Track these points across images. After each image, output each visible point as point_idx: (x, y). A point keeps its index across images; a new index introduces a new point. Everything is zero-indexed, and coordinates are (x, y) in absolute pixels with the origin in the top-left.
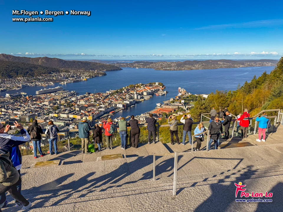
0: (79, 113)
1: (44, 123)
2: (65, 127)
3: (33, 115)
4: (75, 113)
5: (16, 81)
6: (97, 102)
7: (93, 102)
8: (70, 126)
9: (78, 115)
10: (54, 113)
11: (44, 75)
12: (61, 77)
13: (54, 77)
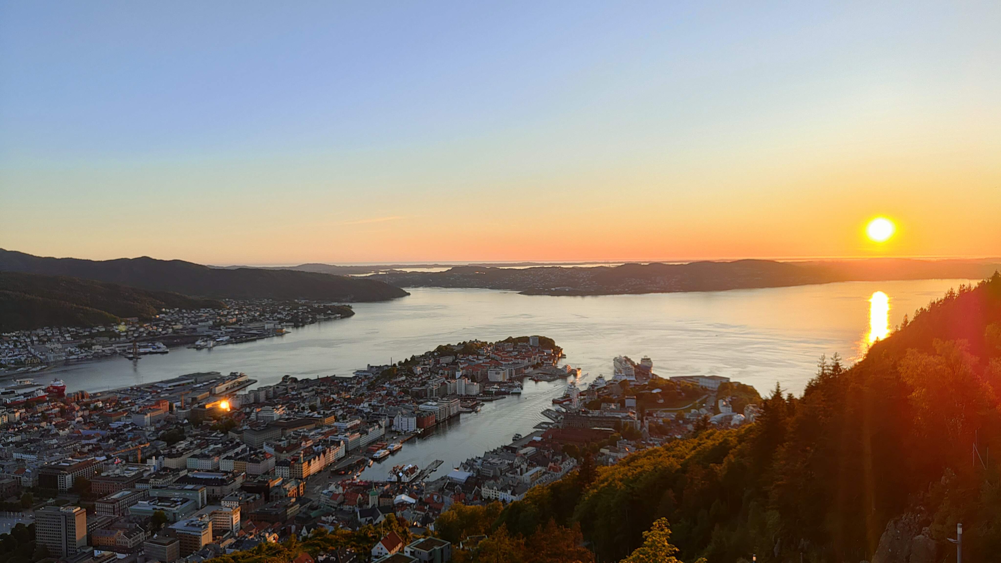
0: (256, 454)
1: (126, 493)
2: (202, 508)
4: (243, 455)
5: (32, 341)
6: (322, 412)
7: (306, 413)
8: (222, 502)
9: (252, 461)
10: (165, 455)
11: (135, 319)
12: (196, 323)
13: (170, 325)
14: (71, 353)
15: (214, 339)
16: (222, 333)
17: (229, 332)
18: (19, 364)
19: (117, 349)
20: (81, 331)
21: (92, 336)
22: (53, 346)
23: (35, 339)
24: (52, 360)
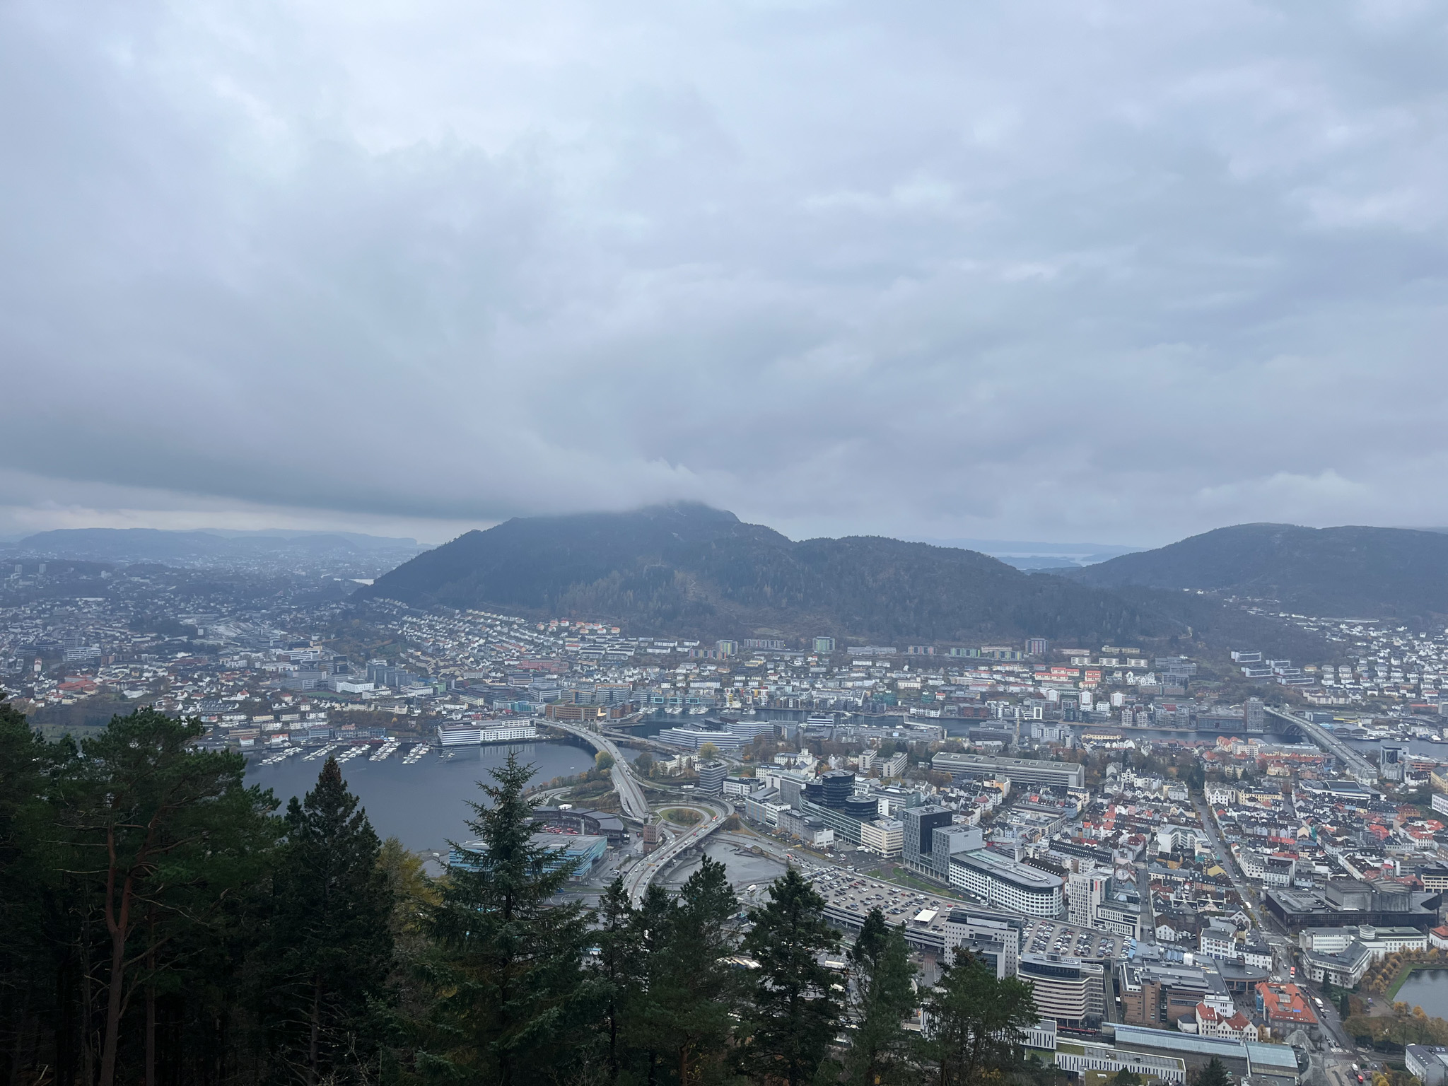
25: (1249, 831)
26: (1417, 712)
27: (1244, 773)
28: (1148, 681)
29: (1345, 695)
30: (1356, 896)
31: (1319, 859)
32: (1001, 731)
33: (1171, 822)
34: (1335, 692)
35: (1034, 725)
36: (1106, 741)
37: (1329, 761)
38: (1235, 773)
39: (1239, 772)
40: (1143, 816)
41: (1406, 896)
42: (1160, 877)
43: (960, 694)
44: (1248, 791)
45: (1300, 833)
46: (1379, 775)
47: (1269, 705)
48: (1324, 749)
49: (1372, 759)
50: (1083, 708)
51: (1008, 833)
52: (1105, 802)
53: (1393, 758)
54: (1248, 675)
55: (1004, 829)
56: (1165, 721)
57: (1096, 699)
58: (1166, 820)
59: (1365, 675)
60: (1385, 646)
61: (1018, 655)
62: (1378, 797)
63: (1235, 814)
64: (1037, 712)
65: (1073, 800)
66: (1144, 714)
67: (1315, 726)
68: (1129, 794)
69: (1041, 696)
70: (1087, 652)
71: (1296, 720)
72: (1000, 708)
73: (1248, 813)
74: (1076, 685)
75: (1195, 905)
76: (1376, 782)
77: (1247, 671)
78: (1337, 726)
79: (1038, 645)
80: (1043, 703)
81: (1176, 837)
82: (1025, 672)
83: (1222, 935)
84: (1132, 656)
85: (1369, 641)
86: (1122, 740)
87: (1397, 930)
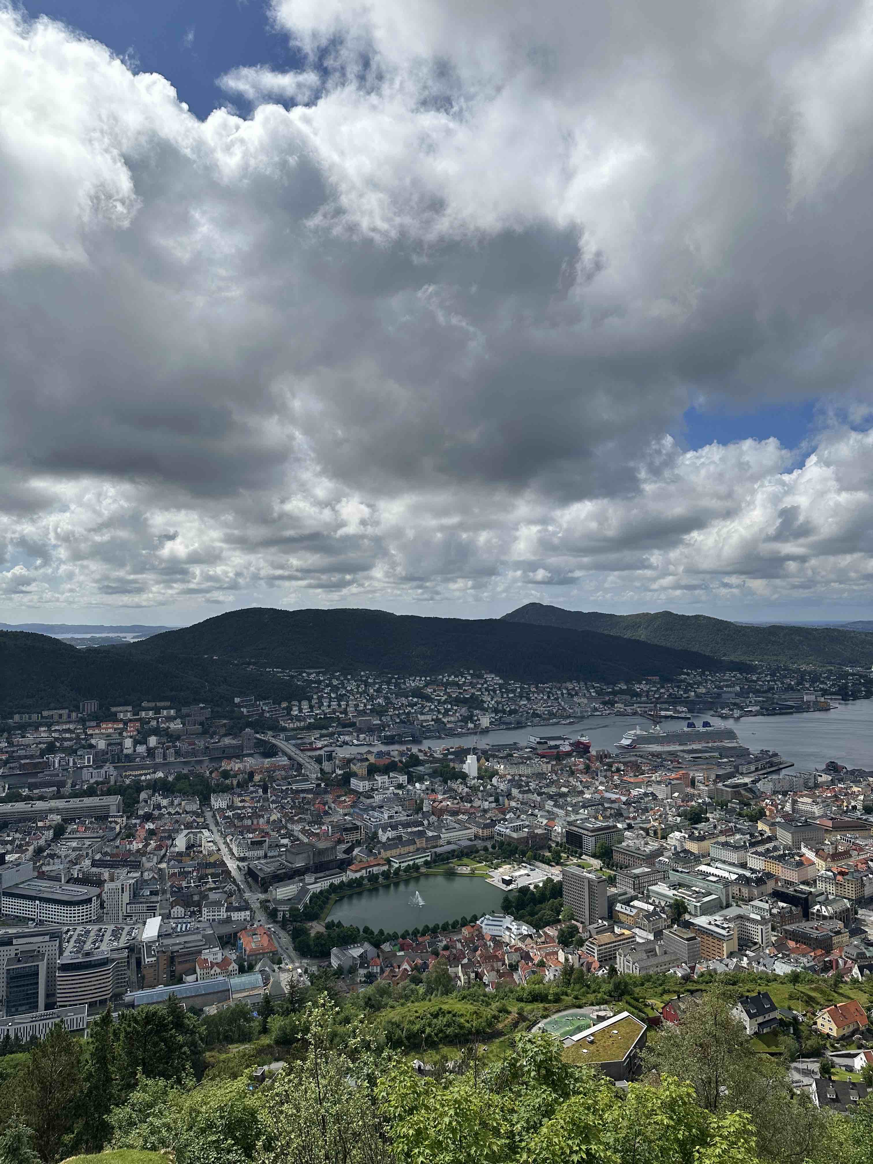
0: (792, 856)
1: (647, 870)
2: (726, 907)
3: (608, 828)
4: (775, 854)
5: (562, 694)
8: (750, 906)
9: (787, 863)
11: (656, 678)
12: (721, 688)
13: (692, 687)
14: (596, 709)
15: (741, 708)
16: (750, 702)
17: (759, 702)
18: (552, 715)
19: (638, 709)
20: (605, 687)
21: (614, 693)
22: (580, 701)
23: (565, 692)
24: (579, 714)
25: (240, 824)
26: (344, 726)
27: (238, 783)
28: (176, 726)
29: (304, 720)
30: (304, 855)
31: (284, 834)
32: (57, 779)
33: (187, 828)
34: (298, 719)
35: (85, 770)
36: (141, 775)
37: (293, 765)
38: (232, 784)
39: (235, 783)
40: (167, 828)
41: (334, 848)
42: (176, 870)
43: (22, 753)
44: (240, 795)
45: (272, 819)
46: (322, 770)
47: (258, 733)
48: (290, 758)
49: (319, 760)
50: (125, 751)
51: (56, 860)
52: (138, 821)
53: (330, 757)
54: (245, 713)
55: (53, 859)
56: (187, 754)
57: (136, 743)
58: (183, 827)
59: (316, 705)
60: (327, 686)
61: (74, 715)
62: (319, 785)
63: (231, 814)
64: (88, 759)
65: (113, 825)
66: (172, 750)
67: (286, 743)
68: (156, 813)
69: (92, 746)
70: (130, 708)
71: (273, 741)
72: (56, 759)
73: (239, 811)
74: (120, 734)
75: (200, 886)
76: (319, 775)
77: (244, 710)
78: (299, 741)
79: (91, 706)
80: (93, 751)
81: (190, 838)
82: (79, 729)
83: (217, 904)
84: (165, 708)
85: (319, 682)
86: (154, 773)
87: (327, 873)
